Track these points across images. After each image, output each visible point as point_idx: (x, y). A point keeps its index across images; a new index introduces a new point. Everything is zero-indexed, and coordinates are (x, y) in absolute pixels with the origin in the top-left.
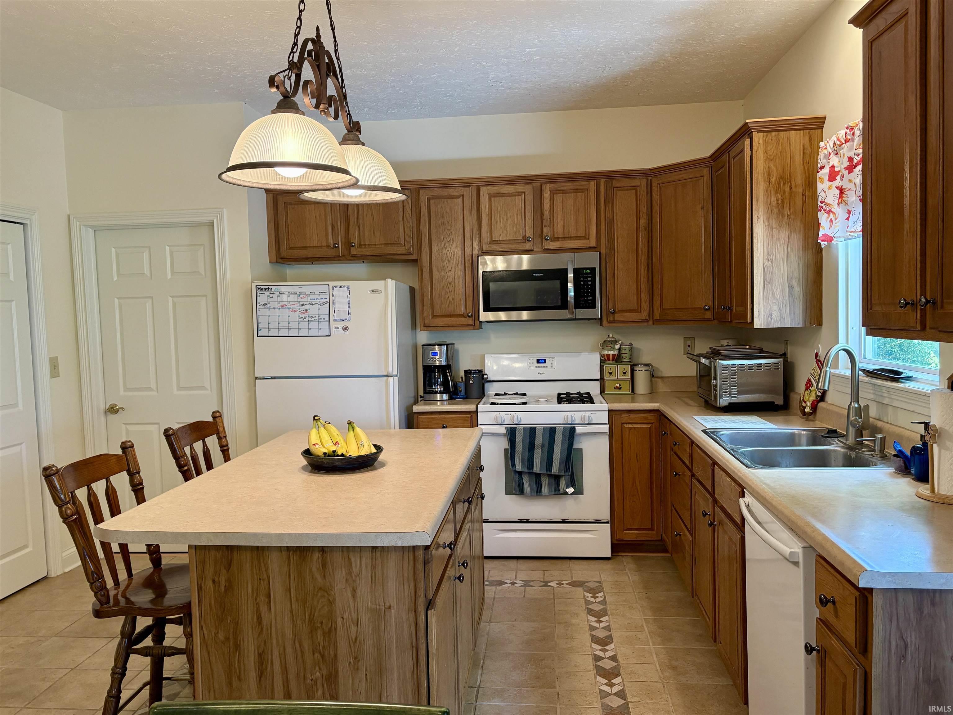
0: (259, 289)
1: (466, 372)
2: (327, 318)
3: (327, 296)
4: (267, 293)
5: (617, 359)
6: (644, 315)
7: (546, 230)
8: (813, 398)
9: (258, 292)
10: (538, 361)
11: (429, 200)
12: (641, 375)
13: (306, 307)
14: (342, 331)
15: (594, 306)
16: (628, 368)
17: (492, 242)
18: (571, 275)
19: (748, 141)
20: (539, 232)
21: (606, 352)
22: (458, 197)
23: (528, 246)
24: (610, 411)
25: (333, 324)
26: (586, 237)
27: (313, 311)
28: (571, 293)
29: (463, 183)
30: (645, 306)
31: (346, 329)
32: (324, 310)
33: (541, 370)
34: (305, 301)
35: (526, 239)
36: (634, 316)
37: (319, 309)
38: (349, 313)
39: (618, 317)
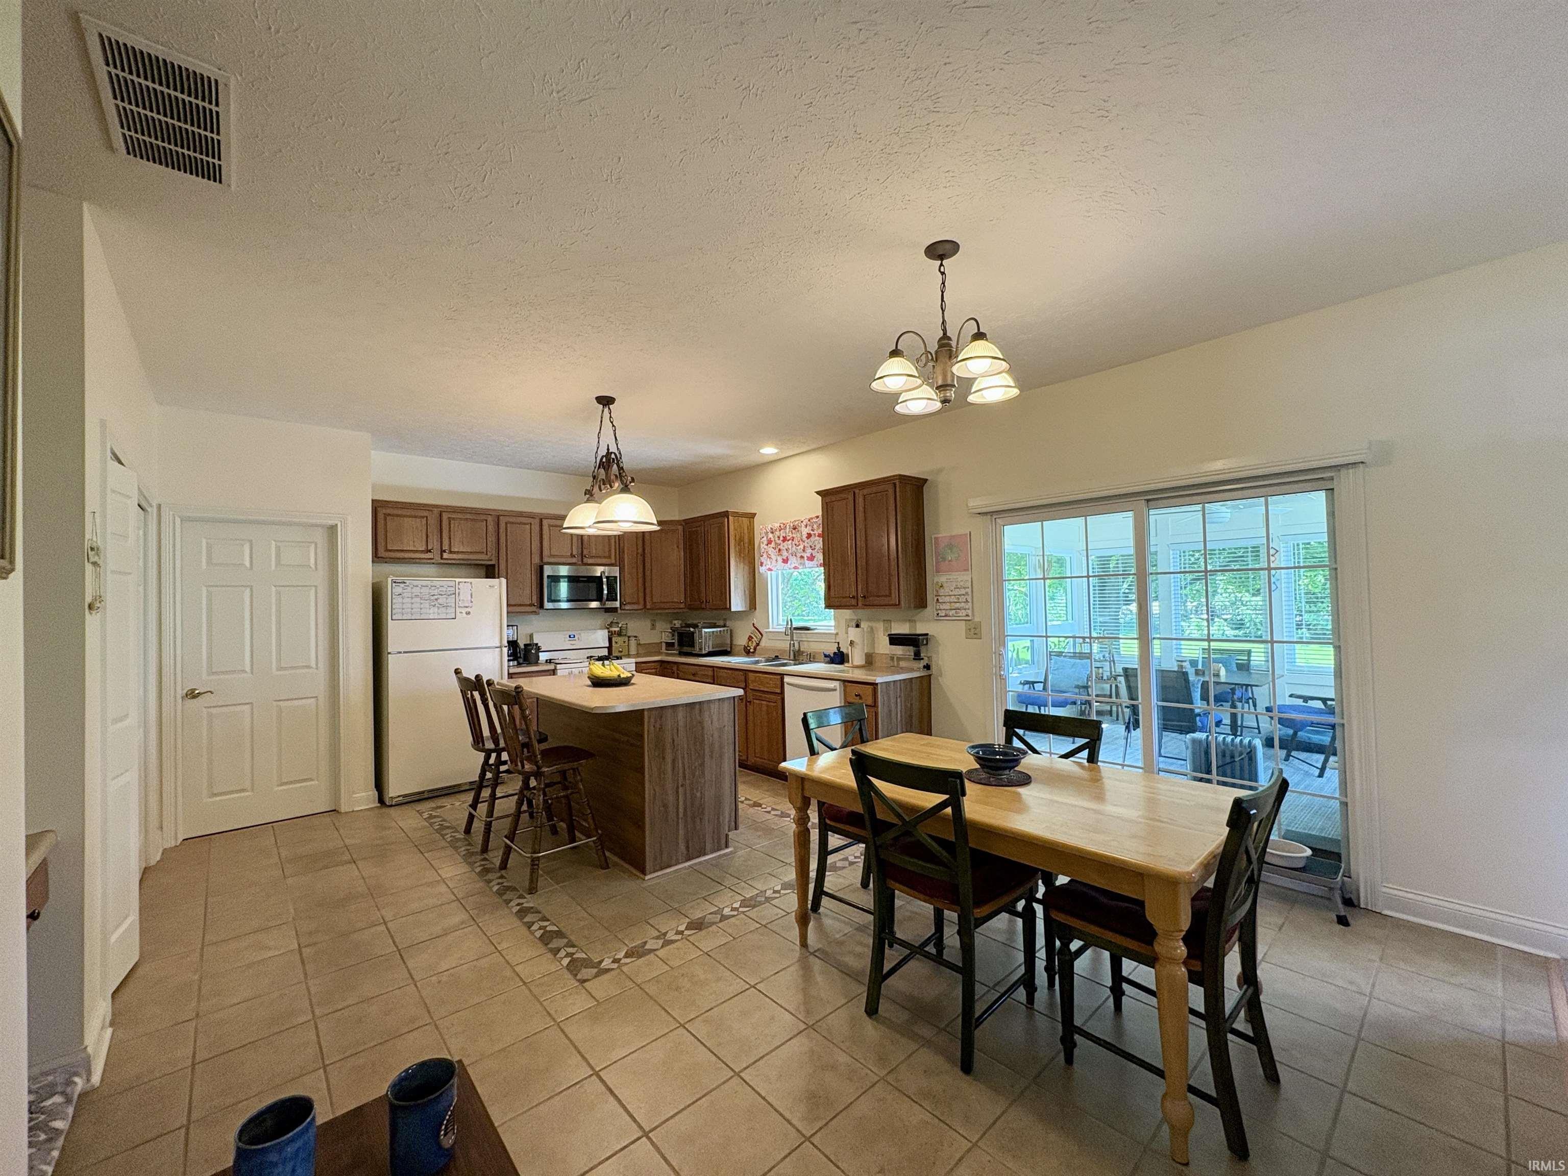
0: (395, 582)
1: (525, 645)
2: (454, 606)
3: (453, 589)
4: (402, 585)
5: (619, 634)
7: (585, 552)
8: (754, 644)
9: (394, 584)
10: (570, 637)
11: (506, 523)
12: (633, 642)
13: (436, 597)
14: (464, 615)
15: (616, 600)
17: (551, 556)
18: (605, 580)
19: (726, 520)
20: (580, 552)
21: (613, 629)
22: (527, 524)
23: (574, 560)
24: (636, 663)
25: (458, 610)
26: (610, 557)
27: (442, 600)
28: (605, 592)
29: (531, 516)
30: (641, 601)
31: (468, 613)
32: (451, 600)
33: (571, 642)
34: (436, 592)
35: (572, 556)
36: (635, 607)
37: (447, 598)
38: (472, 602)
39: (627, 607)
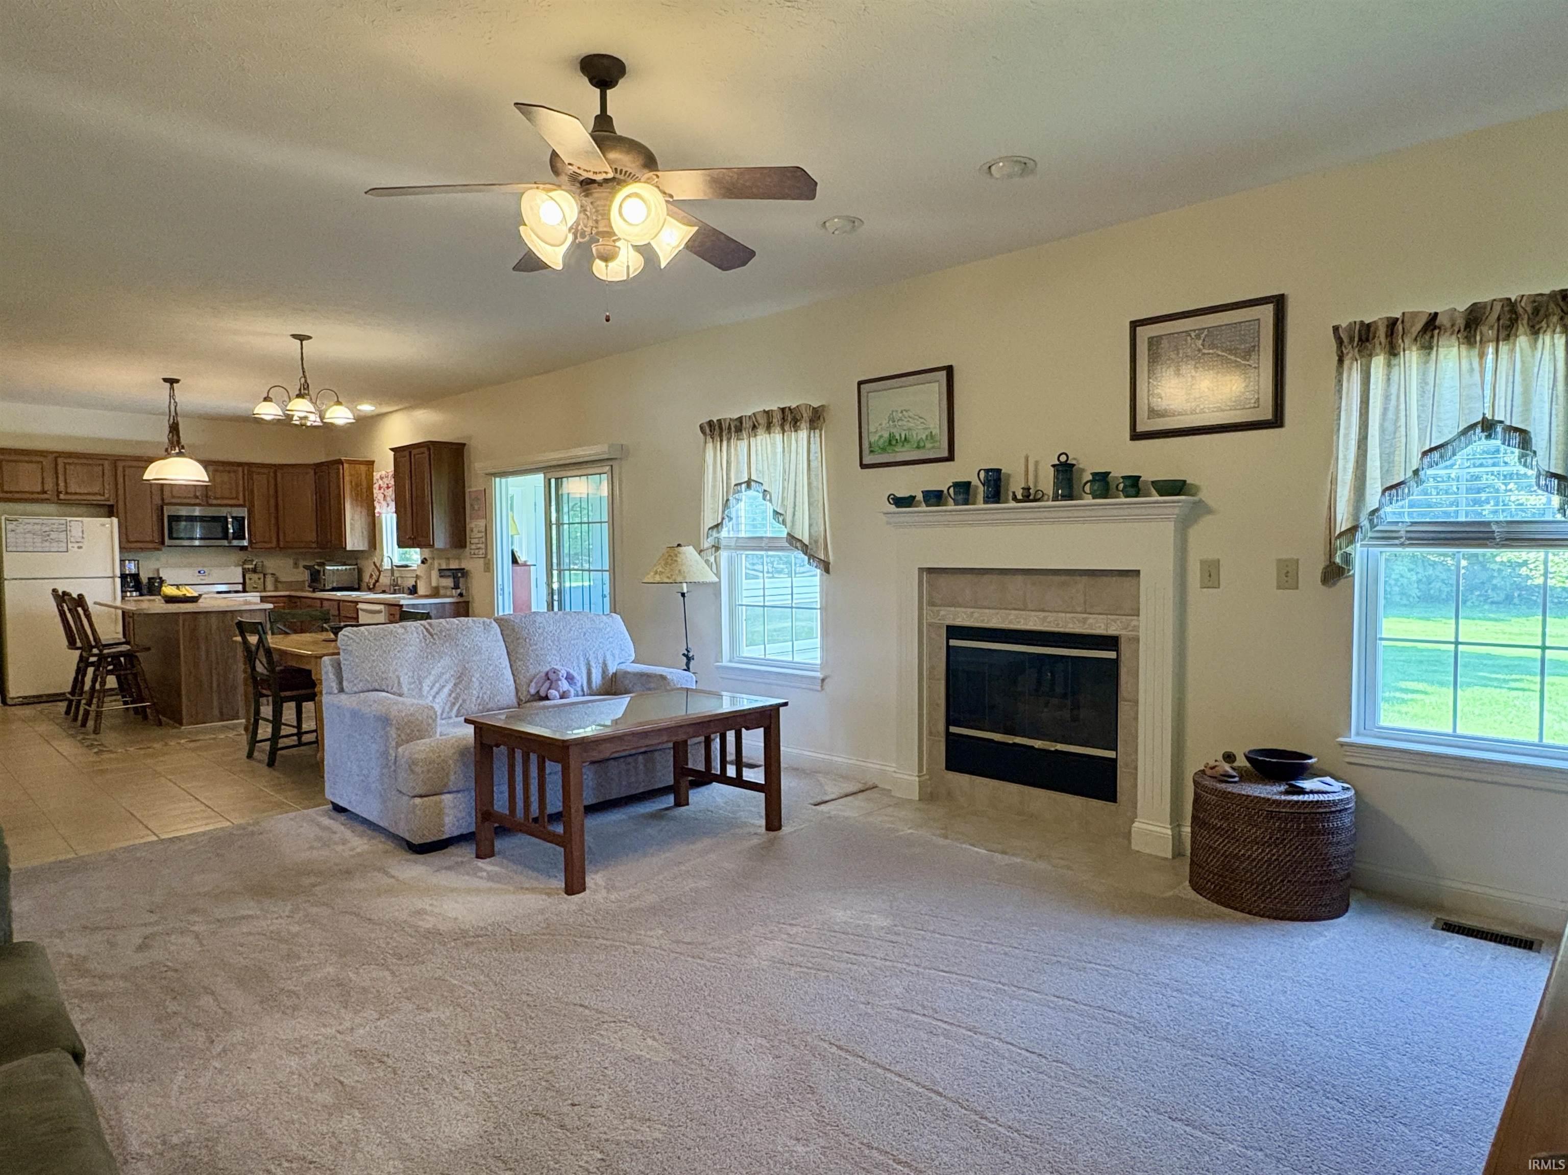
0: (8, 520)
1: (149, 579)
2: (65, 541)
3: (65, 527)
4: (15, 523)
5: (254, 571)
6: (274, 544)
7: (210, 494)
8: (374, 581)
9: (7, 522)
10: (200, 572)
11: (124, 468)
13: (48, 533)
14: (76, 549)
15: (244, 538)
16: (261, 576)
17: (173, 497)
18: (230, 520)
19: (341, 466)
20: (204, 493)
21: (247, 566)
23: (198, 501)
25: (70, 545)
26: (237, 498)
27: (53, 535)
28: (231, 531)
29: (151, 460)
30: (274, 540)
31: (80, 548)
32: (63, 535)
33: (200, 577)
34: (47, 529)
35: (197, 497)
36: (269, 546)
37: (58, 534)
38: (83, 538)
39: (258, 546)
